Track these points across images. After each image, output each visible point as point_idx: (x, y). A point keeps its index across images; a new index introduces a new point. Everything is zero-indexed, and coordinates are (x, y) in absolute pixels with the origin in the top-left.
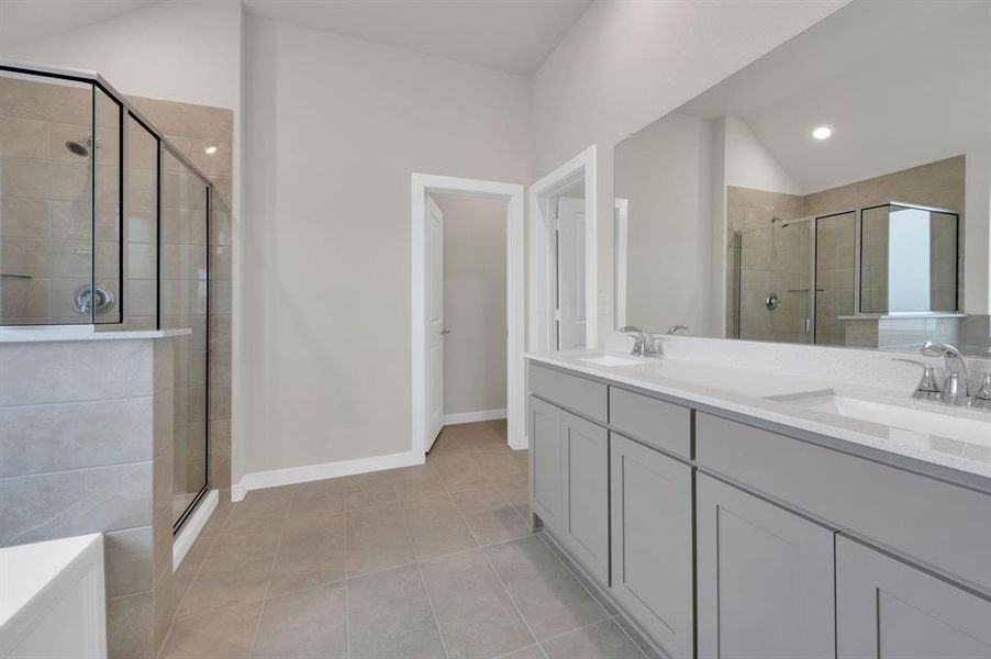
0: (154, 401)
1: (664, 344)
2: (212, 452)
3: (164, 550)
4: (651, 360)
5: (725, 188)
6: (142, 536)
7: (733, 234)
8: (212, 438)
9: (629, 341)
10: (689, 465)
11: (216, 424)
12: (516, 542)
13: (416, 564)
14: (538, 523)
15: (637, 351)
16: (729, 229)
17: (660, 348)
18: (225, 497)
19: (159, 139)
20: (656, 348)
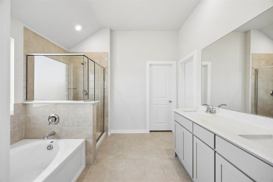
0: (93, 116)
1: (216, 110)
2: (105, 124)
3: (95, 145)
4: (211, 115)
5: (251, 54)
6: (91, 141)
7: (254, 70)
8: (105, 121)
9: (205, 108)
10: (214, 150)
11: (105, 118)
12: (170, 159)
13: (143, 158)
14: (176, 155)
15: (207, 111)
16: (253, 68)
17: (215, 111)
18: (107, 134)
19: (94, 62)
20: (214, 111)
